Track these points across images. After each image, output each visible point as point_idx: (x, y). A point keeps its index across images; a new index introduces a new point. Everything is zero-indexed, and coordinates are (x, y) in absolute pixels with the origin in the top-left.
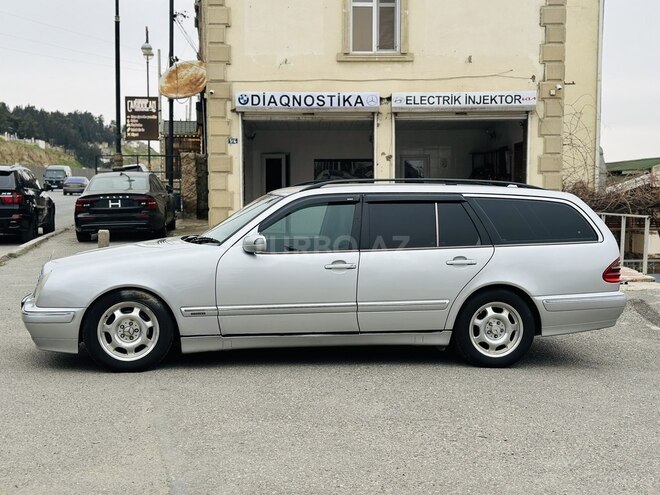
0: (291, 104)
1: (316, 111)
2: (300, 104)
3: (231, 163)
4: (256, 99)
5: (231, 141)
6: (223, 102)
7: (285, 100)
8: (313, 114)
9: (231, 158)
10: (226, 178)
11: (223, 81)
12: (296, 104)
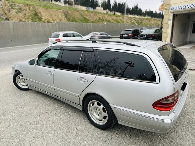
0: (186, 8)
1: (194, 9)
2: (189, 7)
3: (169, 26)
4: (176, 8)
5: (169, 20)
6: (168, 10)
7: (184, 7)
8: (194, 10)
9: (169, 24)
10: (167, 29)
11: (169, 4)
12: (188, 8)
